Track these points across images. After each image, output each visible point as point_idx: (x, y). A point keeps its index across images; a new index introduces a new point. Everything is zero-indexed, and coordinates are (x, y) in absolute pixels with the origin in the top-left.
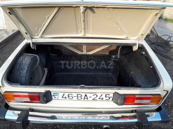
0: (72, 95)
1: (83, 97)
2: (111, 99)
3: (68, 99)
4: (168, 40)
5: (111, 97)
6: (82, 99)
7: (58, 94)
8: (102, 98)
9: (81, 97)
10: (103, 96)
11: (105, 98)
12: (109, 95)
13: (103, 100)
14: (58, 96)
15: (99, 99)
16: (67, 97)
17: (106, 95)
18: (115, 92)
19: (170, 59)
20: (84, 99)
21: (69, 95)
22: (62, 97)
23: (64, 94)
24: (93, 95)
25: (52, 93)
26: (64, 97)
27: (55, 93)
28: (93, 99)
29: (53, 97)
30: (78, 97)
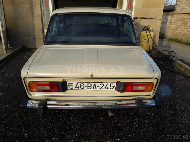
0: (84, 84)
1: (92, 87)
2: (115, 88)
3: (80, 89)
4: (168, 55)
5: (115, 86)
6: (92, 89)
7: (73, 84)
8: (108, 87)
9: (90, 86)
10: (109, 86)
11: (110, 87)
12: (113, 84)
13: (108, 89)
14: (72, 86)
15: (105, 88)
16: (79, 87)
17: (111, 84)
18: (118, 81)
19: (171, 72)
20: (93, 89)
21: (82, 85)
22: (76, 87)
23: (77, 84)
24: (101, 85)
25: (68, 83)
26: (77, 87)
27: (70, 83)
28: (100, 89)
29: (68, 87)
30: (88, 86)
